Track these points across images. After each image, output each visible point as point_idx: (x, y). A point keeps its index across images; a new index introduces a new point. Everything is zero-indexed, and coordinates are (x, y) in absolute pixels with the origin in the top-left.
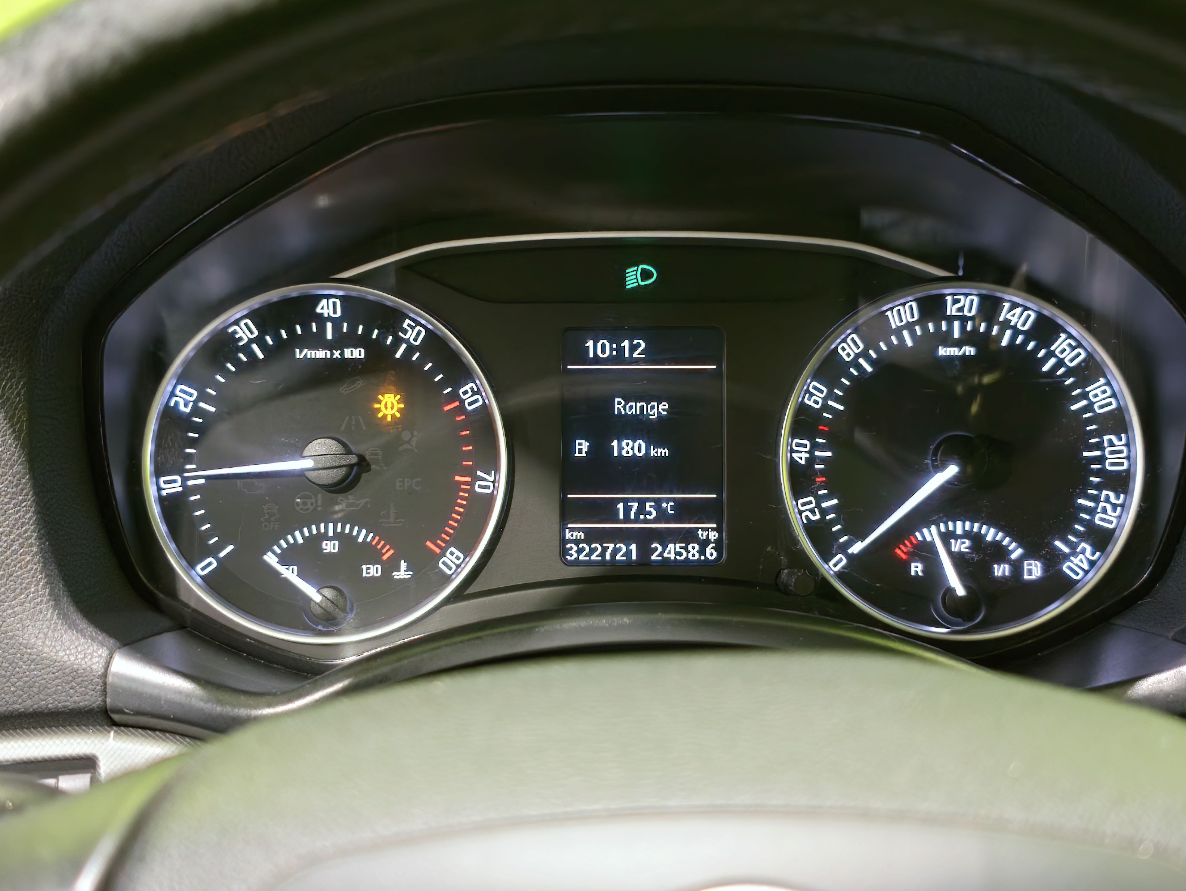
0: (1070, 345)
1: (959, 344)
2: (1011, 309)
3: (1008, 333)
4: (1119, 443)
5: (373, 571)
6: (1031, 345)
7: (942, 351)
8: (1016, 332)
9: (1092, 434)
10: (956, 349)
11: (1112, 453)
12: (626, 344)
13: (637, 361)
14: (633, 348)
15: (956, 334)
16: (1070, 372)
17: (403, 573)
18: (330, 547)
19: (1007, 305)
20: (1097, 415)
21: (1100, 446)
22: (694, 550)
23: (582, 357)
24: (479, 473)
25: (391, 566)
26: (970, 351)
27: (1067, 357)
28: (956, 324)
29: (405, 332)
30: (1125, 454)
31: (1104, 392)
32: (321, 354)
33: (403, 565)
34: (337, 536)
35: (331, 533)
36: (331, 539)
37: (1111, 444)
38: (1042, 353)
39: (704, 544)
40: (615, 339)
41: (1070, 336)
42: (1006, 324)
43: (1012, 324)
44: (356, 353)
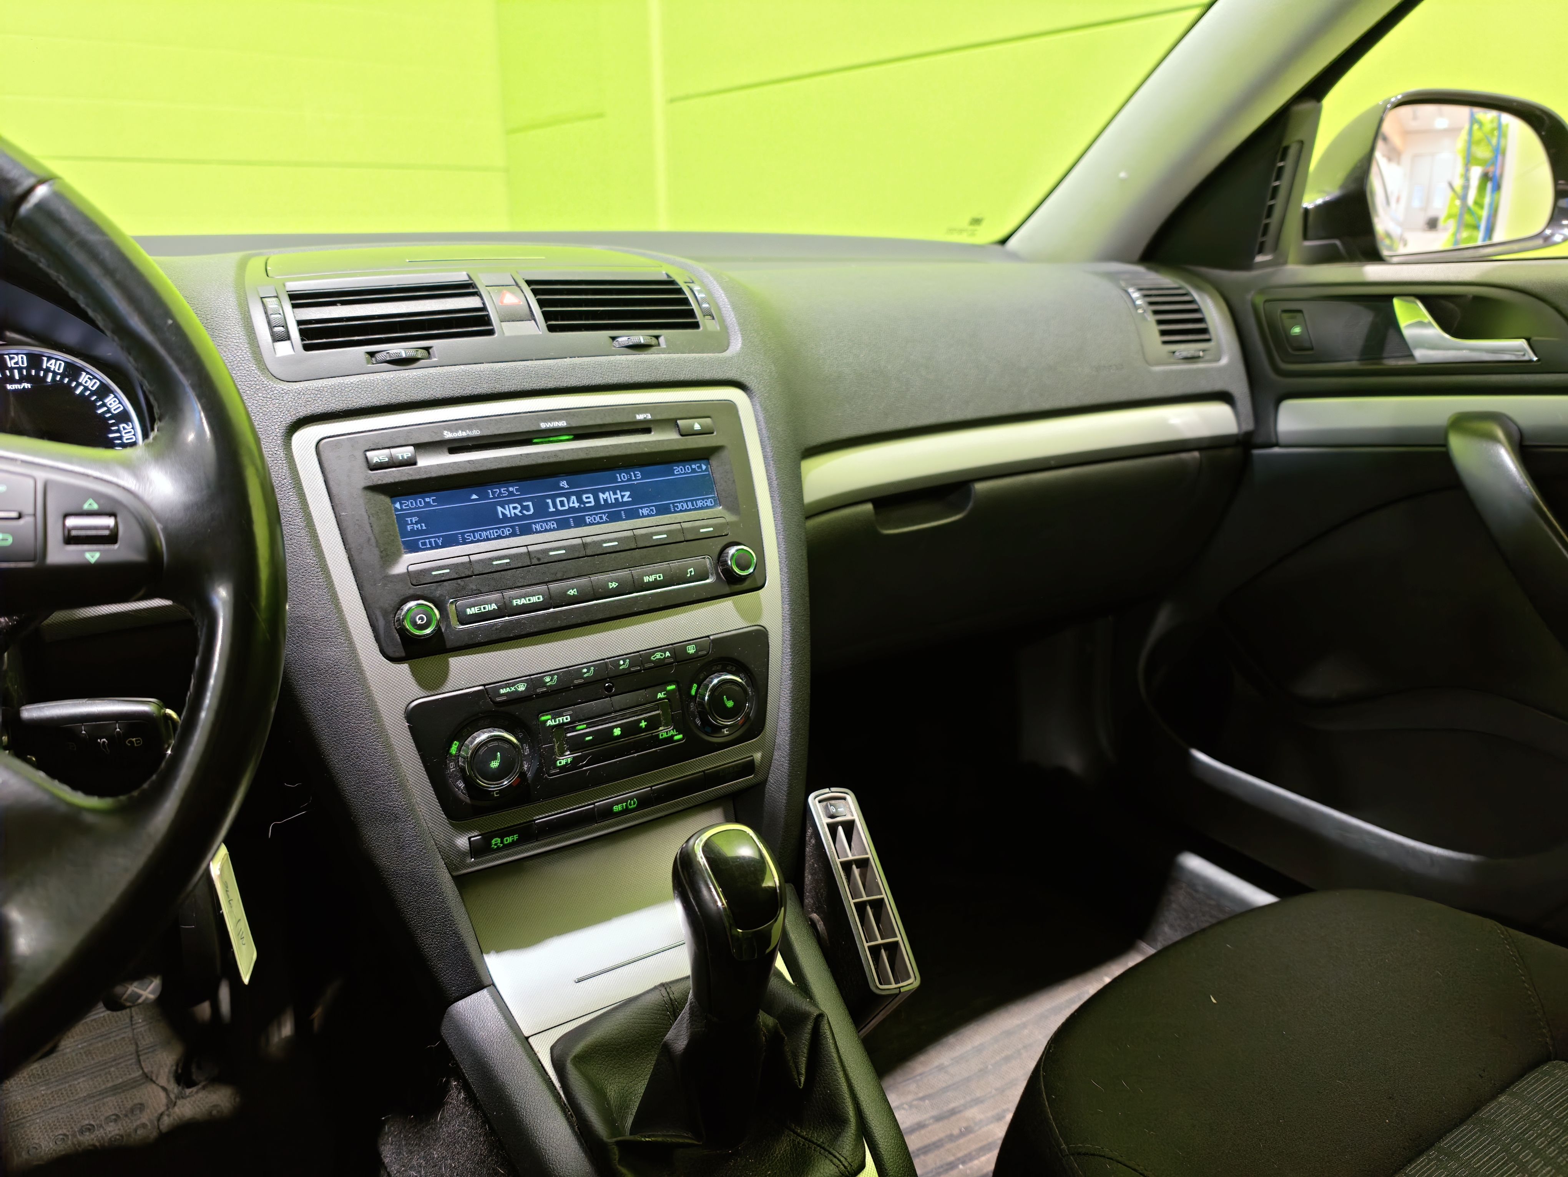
0: (89, 378)
1: (19, 382)
2: (48, 361)
3: (50, 375)
4: (129, 428)
6: (66, 380)
7: (9, 387)
8: (55, 373)
9: (113, 425)
10: (19, 385)
11: (126, 433)
15: (17, 377)
16: (93, 393)
19: (45, 359)
20: (113, 414)
21: (118, 431)
26: (27, 386)
27: (89, 384)
28: (16, 372)
30: (133, 433)
31: (115, 401)
37: (124, 428)
38: (74, 384)
41: (88, 373)
42: (48, 370)
43: (52, 369)
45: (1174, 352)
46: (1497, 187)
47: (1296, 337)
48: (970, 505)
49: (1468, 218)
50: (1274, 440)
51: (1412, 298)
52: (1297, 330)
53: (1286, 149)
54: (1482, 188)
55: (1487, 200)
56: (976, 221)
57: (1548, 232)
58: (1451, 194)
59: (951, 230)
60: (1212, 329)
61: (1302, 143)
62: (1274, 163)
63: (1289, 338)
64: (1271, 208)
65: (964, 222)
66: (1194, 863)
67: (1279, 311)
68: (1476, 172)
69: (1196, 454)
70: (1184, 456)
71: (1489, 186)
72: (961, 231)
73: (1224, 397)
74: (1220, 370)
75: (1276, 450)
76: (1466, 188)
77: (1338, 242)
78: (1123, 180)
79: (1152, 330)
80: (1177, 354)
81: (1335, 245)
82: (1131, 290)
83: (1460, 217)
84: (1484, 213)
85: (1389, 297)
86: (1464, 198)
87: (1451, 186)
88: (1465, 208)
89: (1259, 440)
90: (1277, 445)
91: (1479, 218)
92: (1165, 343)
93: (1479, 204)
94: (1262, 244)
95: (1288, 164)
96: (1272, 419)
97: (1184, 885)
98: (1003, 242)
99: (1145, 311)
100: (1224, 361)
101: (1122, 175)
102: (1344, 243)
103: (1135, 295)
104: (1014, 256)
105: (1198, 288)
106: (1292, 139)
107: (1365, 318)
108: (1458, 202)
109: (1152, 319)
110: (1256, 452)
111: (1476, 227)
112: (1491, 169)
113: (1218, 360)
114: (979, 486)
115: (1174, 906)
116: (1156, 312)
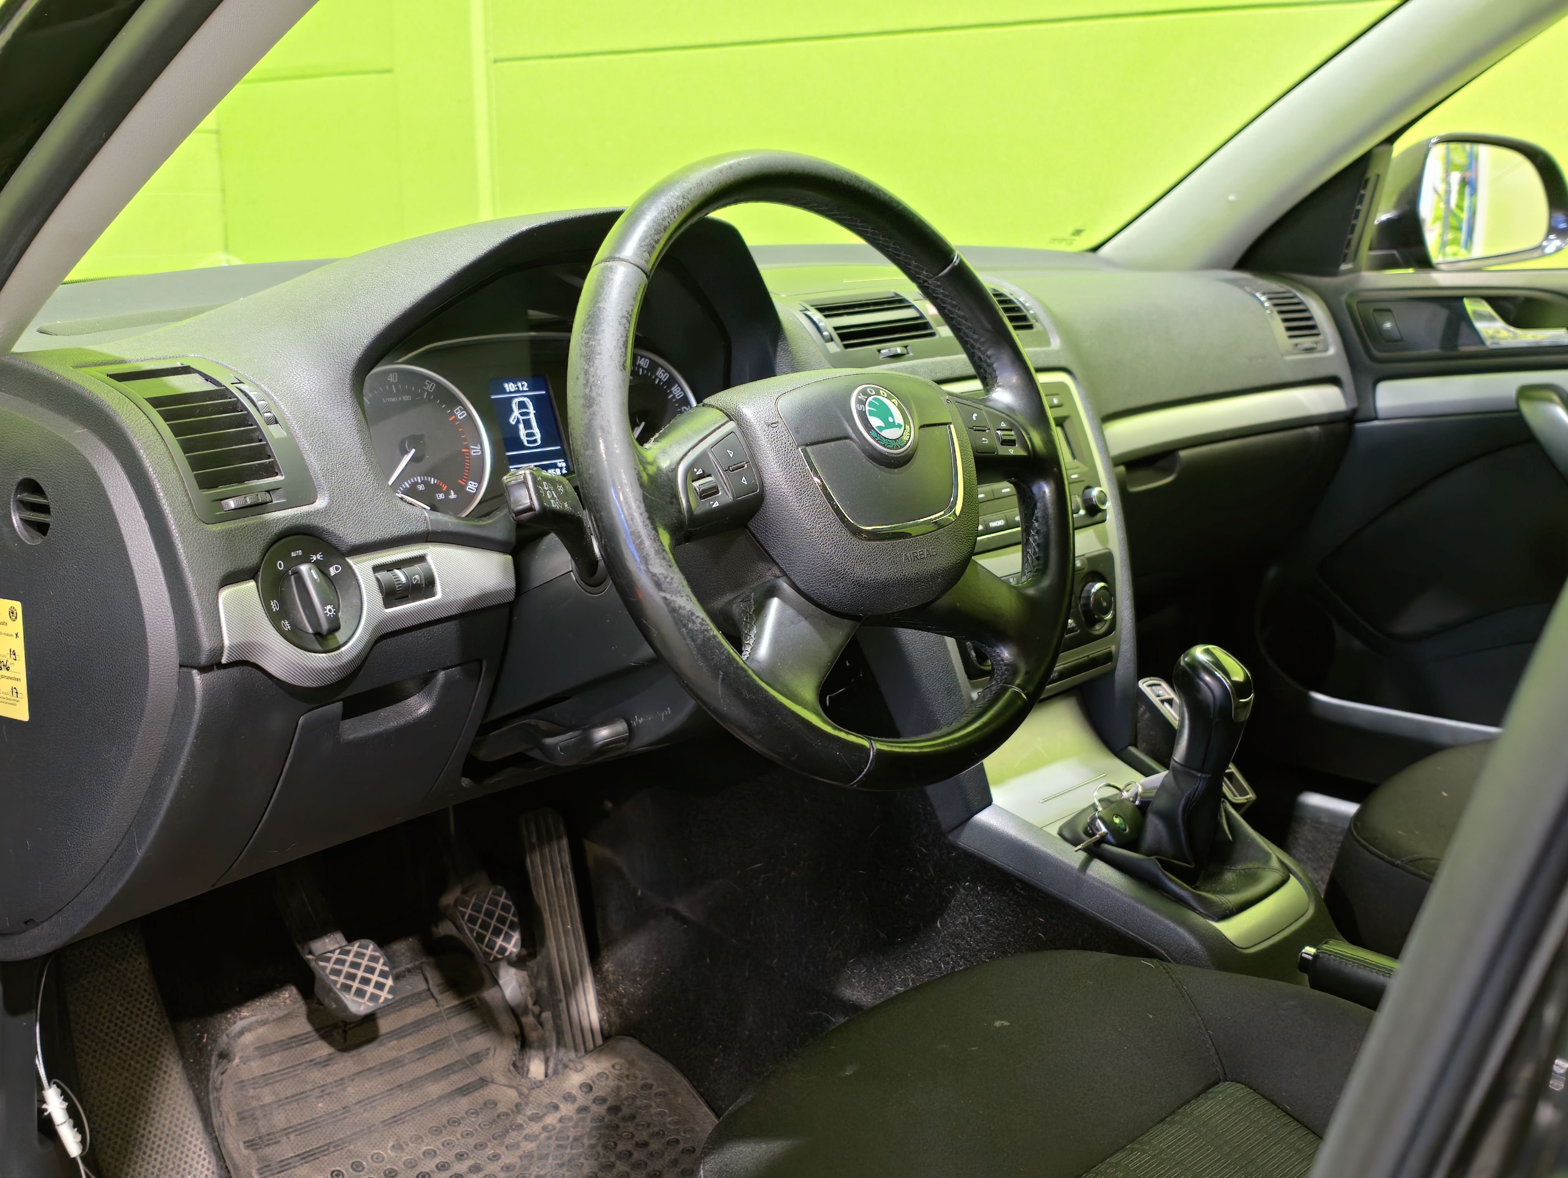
0: (662, 372)
2: (641, 358)
5: (441, 496)
6: (650, 374)
8: (643, 369)
9: (678, 407)
12: (519, 384)
13: (526, 391)
14: (523, 386)
16: (664, 383)
17: (453, 496)
18: (421, 487)
20: (677, 400)
22: (558, 471)
23: (504, 391)
24: (472, 447)
25: (447, 494)
27: (662, 377)
29: (426, 386)
31: (678, 389)
32: (394, 400)
33: (452, 493)
34: (423, 482)
35: (420, 481)
36: (420, 484)
38: (654, 377)
39: (561, 468)
40: (515, 383)
41: (662, 368)
42: (640, 366)
43: (642, 365)
44: (407, 398)
45: (1296, 345)
46: (1474, 191)
47: (1388, 330)
48: (1178, 469)
49: (1453, 221)
50: (1373, 415)
51: (1479, 300)
52: (1388, 325)
53: (1367, 181)
54: (1461, 193)
55: (1466, 203)
56: (1078, 232)
57: (1544, 243)
58: (1436, 197)
59: (1054, 240)
60: (1319, 325)
61: (1378, 176)
62: (1358, 191)
63: (1381, 331)
64: (1354, 226)
65: (1067, 233)
66: (1315, 800)
67: (1371, 311)
68: (1455, 177)
69: (1316, 429)
70: (1309, 430)
71: (1467, 190)
72: (1061, 240)
73: (1334, 381)
74: (1330, 358)
75: (1376, 423)
76: (1448, 192)
77: (1395, 252)
78: (1231, 202)
79: (1278, 326)
80: (1299, 347)
81: (1393, 255)
82: (1258, 295)
83: (1445, 219)
84: (1464, 216)
85: (1460, 298)
86: (1447, 202)
87: (1436, 191)
88: (1448, 210)
89: (1360, 415)
90: (1376, 418)
91: (1460, 220)
92: (1291, 337)
93: (1460, 207)
94: (1346, 256)
95: (1367, 192)
96: (1371, 399)
97: (1309, 821)
98: (1095, 249)
99: (1272, 312)
100: (1332, 351)
101: (1231, 198)
102: (1399, 253)
103: (1263, 298)
104: (1110, 263)
105: (1301, 291)
106: (1371, 174)
107: (1443, 314)
108: (1442, 206)
109: (1278, 318)
110: (1359, 426)
111: (1459, 229)
112: (1468, 175)
113: (1326, 350)
114: (1183, 454)
115: (1301, 842)
116: (1281, 312)
